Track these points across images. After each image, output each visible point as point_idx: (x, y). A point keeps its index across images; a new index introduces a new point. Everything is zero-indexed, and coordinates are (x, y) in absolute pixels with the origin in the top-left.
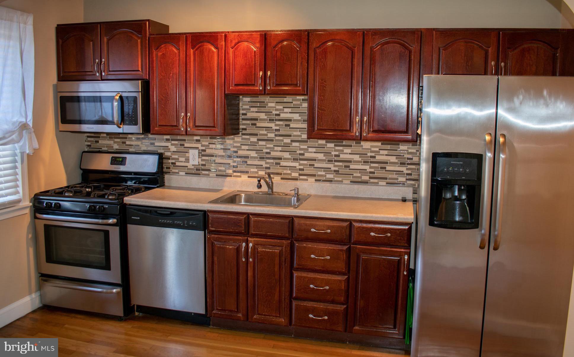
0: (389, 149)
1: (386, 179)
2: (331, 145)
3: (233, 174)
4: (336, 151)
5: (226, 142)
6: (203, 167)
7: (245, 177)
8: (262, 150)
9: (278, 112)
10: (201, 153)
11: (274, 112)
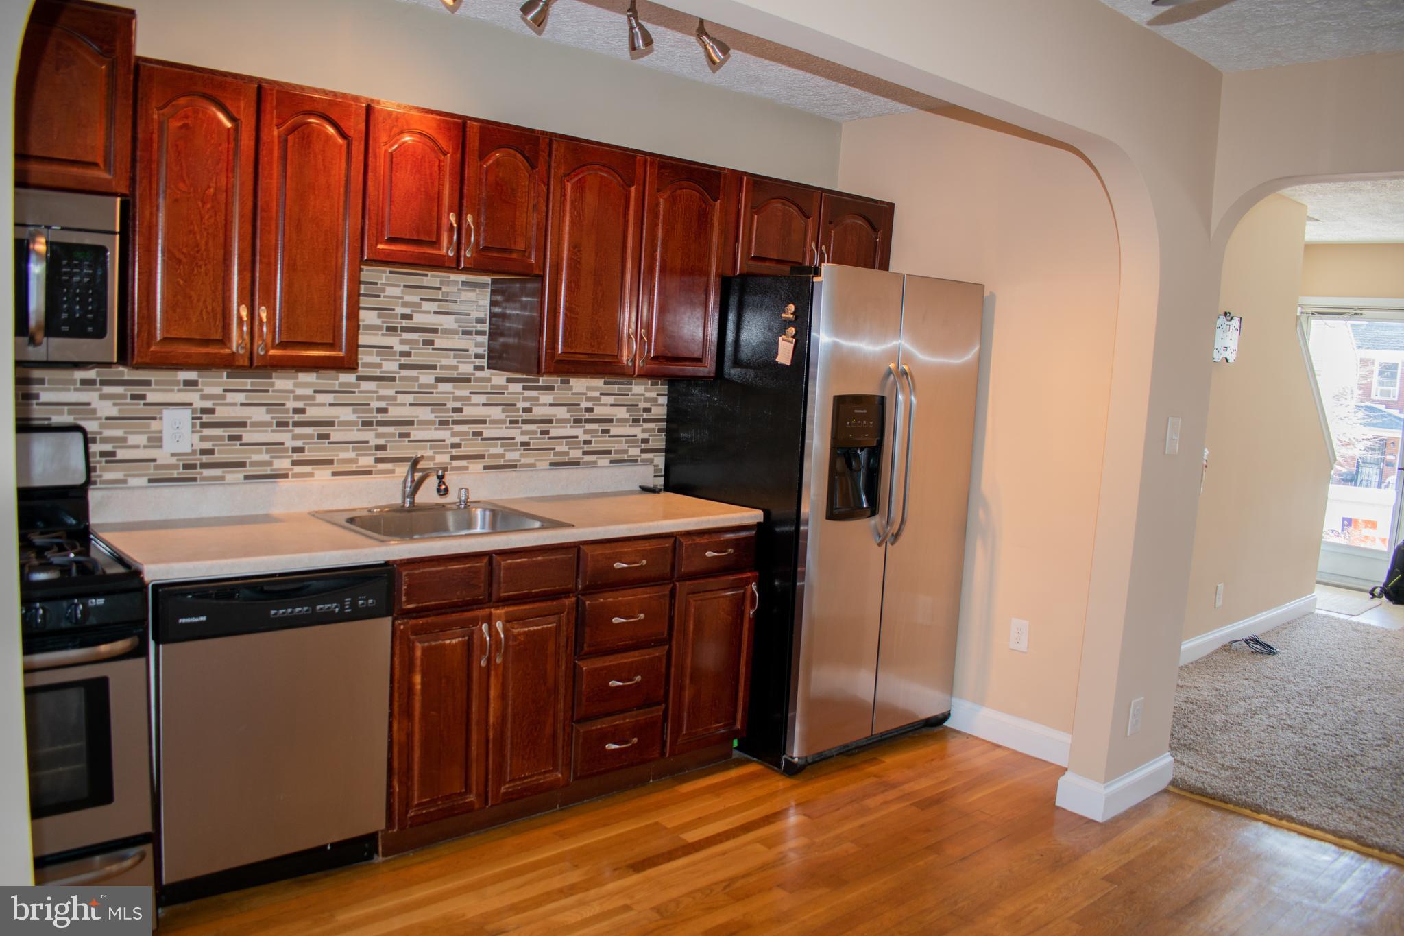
0: (616, 392)
1: (609, 452)
2: (518, 387)
3: (292, 470)
4: (525, 399)
5: (272, 385)
6: (205, 459)
7: (323, 475)
8: (368, 405)
9: (407, 311)
10: (200, 418)
11: (400, 310)
